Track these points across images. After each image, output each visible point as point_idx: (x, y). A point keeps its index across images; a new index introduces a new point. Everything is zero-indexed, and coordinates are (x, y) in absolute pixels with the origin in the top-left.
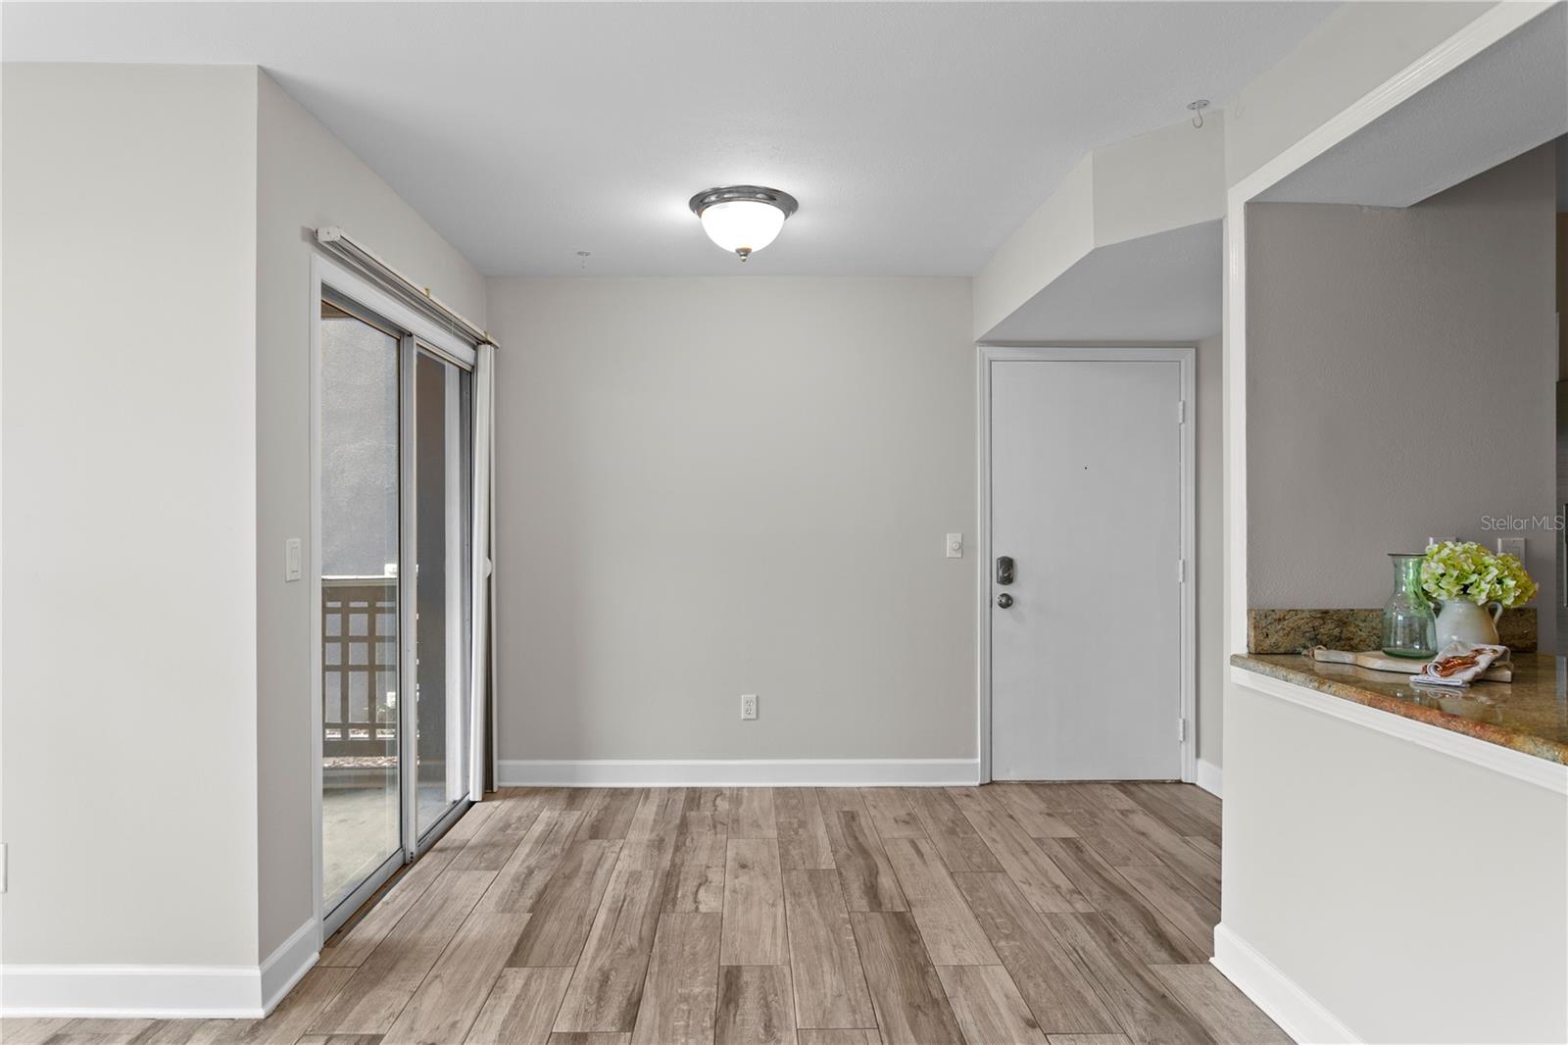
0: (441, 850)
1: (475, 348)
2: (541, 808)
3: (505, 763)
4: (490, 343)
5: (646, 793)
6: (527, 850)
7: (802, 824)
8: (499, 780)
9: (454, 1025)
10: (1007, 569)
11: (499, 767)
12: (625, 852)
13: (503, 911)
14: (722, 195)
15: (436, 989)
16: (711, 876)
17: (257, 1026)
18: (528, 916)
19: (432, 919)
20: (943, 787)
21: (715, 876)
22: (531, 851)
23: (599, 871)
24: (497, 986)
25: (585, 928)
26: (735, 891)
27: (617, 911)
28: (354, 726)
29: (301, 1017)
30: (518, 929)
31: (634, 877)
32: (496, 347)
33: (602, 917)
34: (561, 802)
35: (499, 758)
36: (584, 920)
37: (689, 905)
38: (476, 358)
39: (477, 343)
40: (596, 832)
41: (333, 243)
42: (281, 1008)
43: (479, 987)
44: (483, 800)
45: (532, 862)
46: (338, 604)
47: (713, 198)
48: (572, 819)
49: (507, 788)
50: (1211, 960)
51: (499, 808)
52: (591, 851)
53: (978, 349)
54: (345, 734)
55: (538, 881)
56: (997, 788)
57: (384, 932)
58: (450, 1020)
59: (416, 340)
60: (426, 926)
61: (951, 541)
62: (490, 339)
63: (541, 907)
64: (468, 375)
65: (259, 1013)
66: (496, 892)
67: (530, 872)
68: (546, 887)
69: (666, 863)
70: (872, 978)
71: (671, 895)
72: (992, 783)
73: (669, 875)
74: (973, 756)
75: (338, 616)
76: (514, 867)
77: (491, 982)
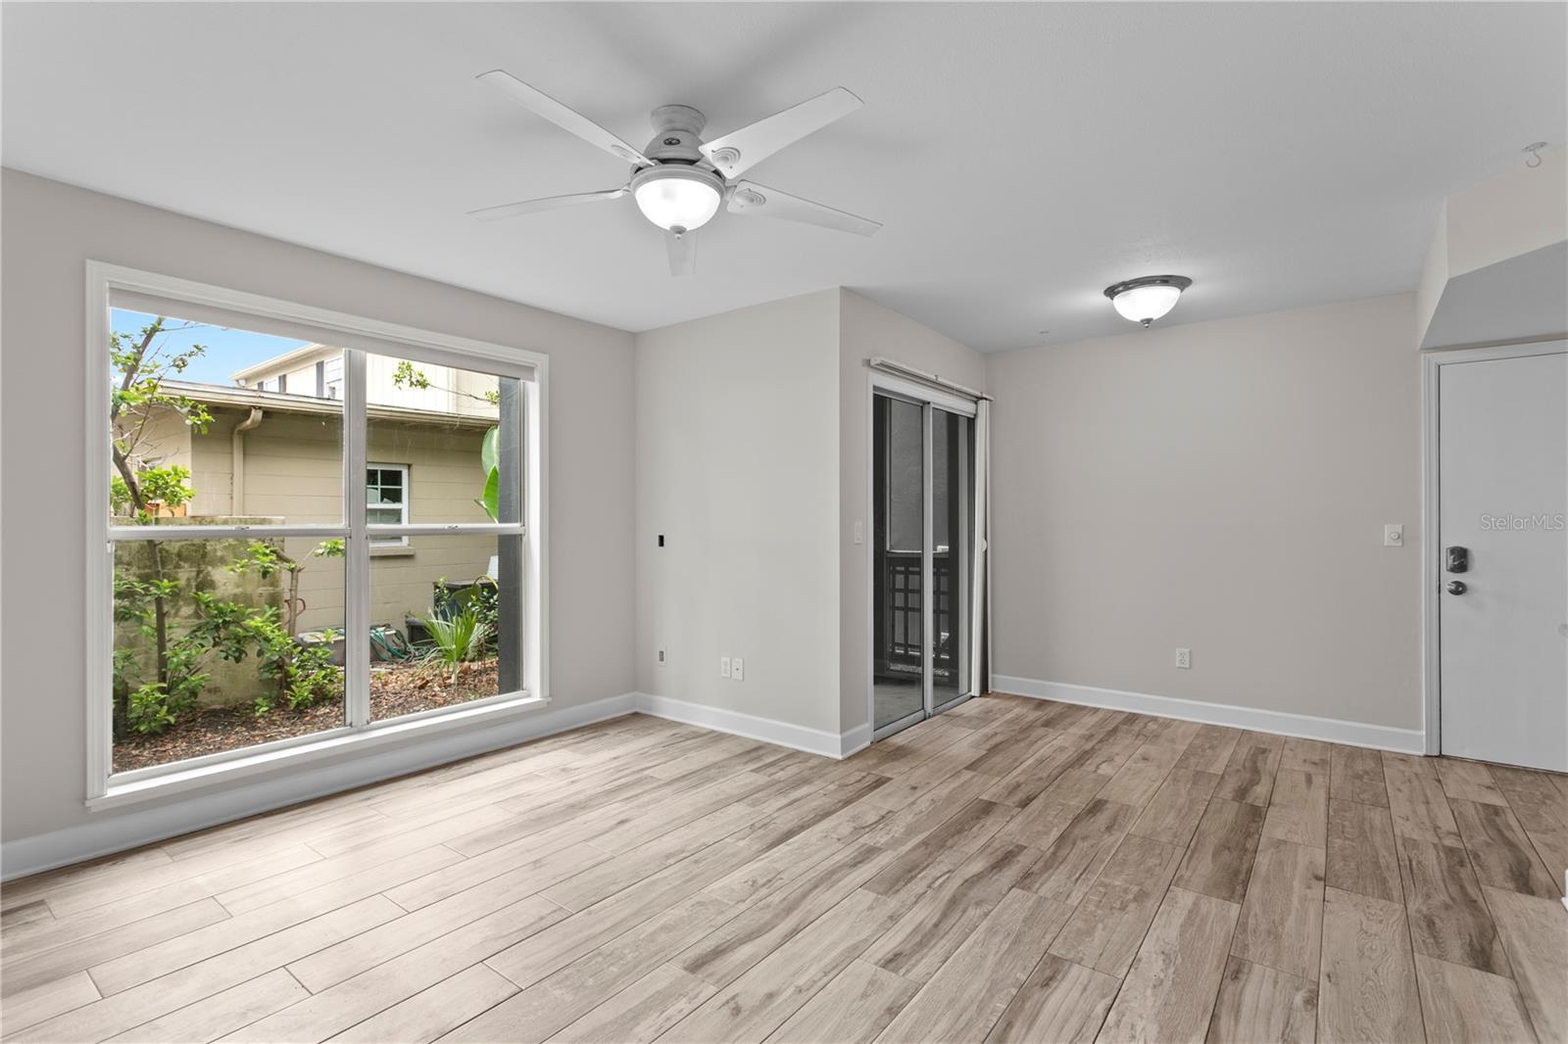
0: (946, 715)
1: (976, 403)
2: (1017, 705)
3: (996, 676)
4: (986, 399)
5: (1096, 710)
6: (999, 723)
7: (1213, 748)
8: (993, 686)
9: (928, 783)
10: (1461, 559)
11: (993, 678)
12: (1062, 737)
13: (972, 747)
14: (1128, 286)
15: (924, 769)
16: (1116, 758)
17: (838, 762)
18: (985, 752)
19: (932, 742)
20: (1379, 751)
21: (1119, 760)
22: (1001, 725)
23: (1039, 742)
24: (956, 774)
25: (1016, 764)
26: (1129, 769)
27: (1041, 761)
28: (911, 646)
29: (857, 764)
30: (977, 756)
31: (1062, 749)
32: (990, 401)
33: (1030, 761)
34: (1031, 706)
35: (993, 672)
36: (1017, 761)
37: (1092, 768)
38: (977, 410)
39: (977, 399)
40: (1047, 724)
41: (882, 364)
42: (849, 758)
43: (946, 773)
44: (980, 696)
45: (999, 730)
46: (903, 569)
47: (1121, 289)
48: (1034, 715)
49: (999, 693)
50: (1563, 899)
51: (989, 702)
52: (1041, 731)
53: (1423, 355)
54: (906, 652)
55: (998, 739)
56: (1445, 762)
57: (904, 743)
58: (928, 781)
59: (932, 405)
60: (928, 744)
61: (1389, 532)
62: (984, 396)
63: (993, 750)
64: (971, 422)
65: (840, 757)
66: (971, 739)
67: (996, 734)
68: (1002, 742)
69: (1088, 746)
70: (1202, 827)
71: (1082, 762)
72: (1441, 756)
73: (1086, 752)
74: (1420, 729)
75: (902, 576)
76: (988, 730)
77: (953, 773)
